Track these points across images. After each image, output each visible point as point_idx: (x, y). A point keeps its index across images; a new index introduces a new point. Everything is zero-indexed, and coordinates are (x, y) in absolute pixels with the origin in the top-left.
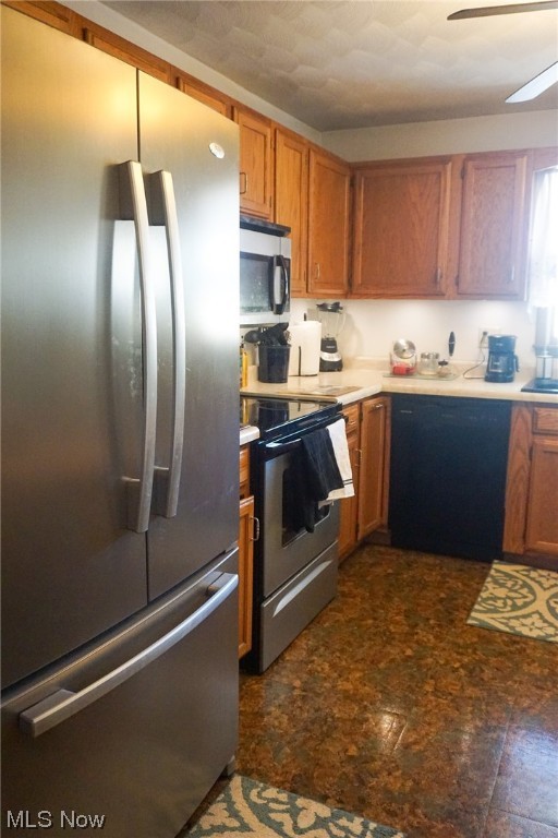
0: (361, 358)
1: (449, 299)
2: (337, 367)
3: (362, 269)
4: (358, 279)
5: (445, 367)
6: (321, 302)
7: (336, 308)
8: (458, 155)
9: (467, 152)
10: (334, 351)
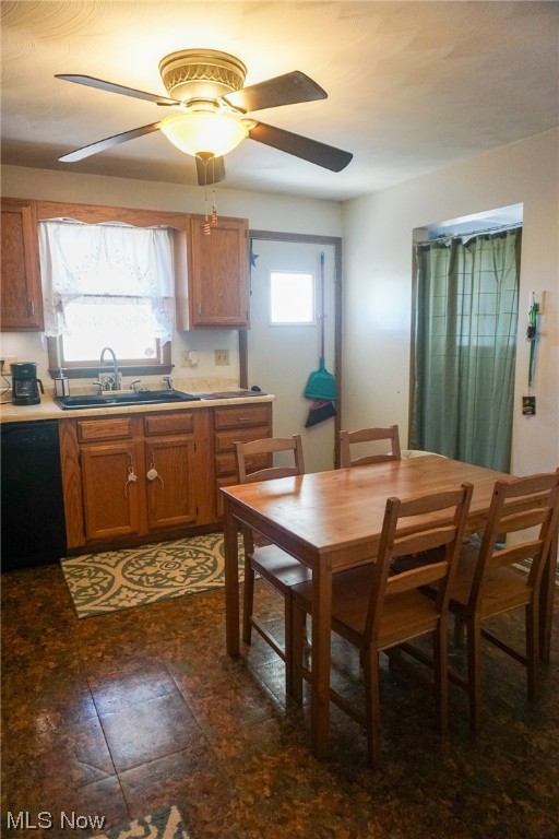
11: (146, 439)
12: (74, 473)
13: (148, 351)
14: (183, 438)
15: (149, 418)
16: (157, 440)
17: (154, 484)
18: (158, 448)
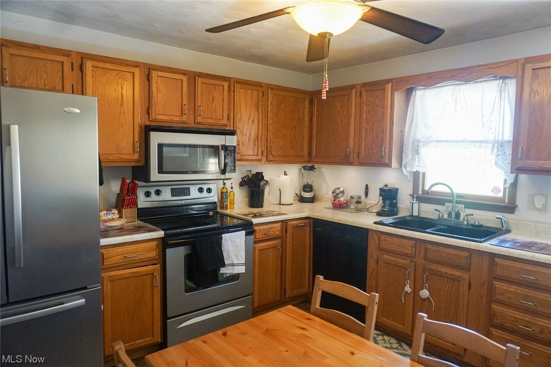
0: (326, 196)
1: (355, 166)
2: (312, 200)
3: (316, 148)
4: (314, 153)
5: (359, 205)
6: (304, 165)
7: (312, 168)
8: (358, 84)
9: (363, 82)
10: (311, 191)
11: (426, 263)
12: (374, 269)
13: (496, 189)
14: (457, 273)
15: (429, 246)
16: (433, 267)
17: (426, 302)
18: (433, 273)
